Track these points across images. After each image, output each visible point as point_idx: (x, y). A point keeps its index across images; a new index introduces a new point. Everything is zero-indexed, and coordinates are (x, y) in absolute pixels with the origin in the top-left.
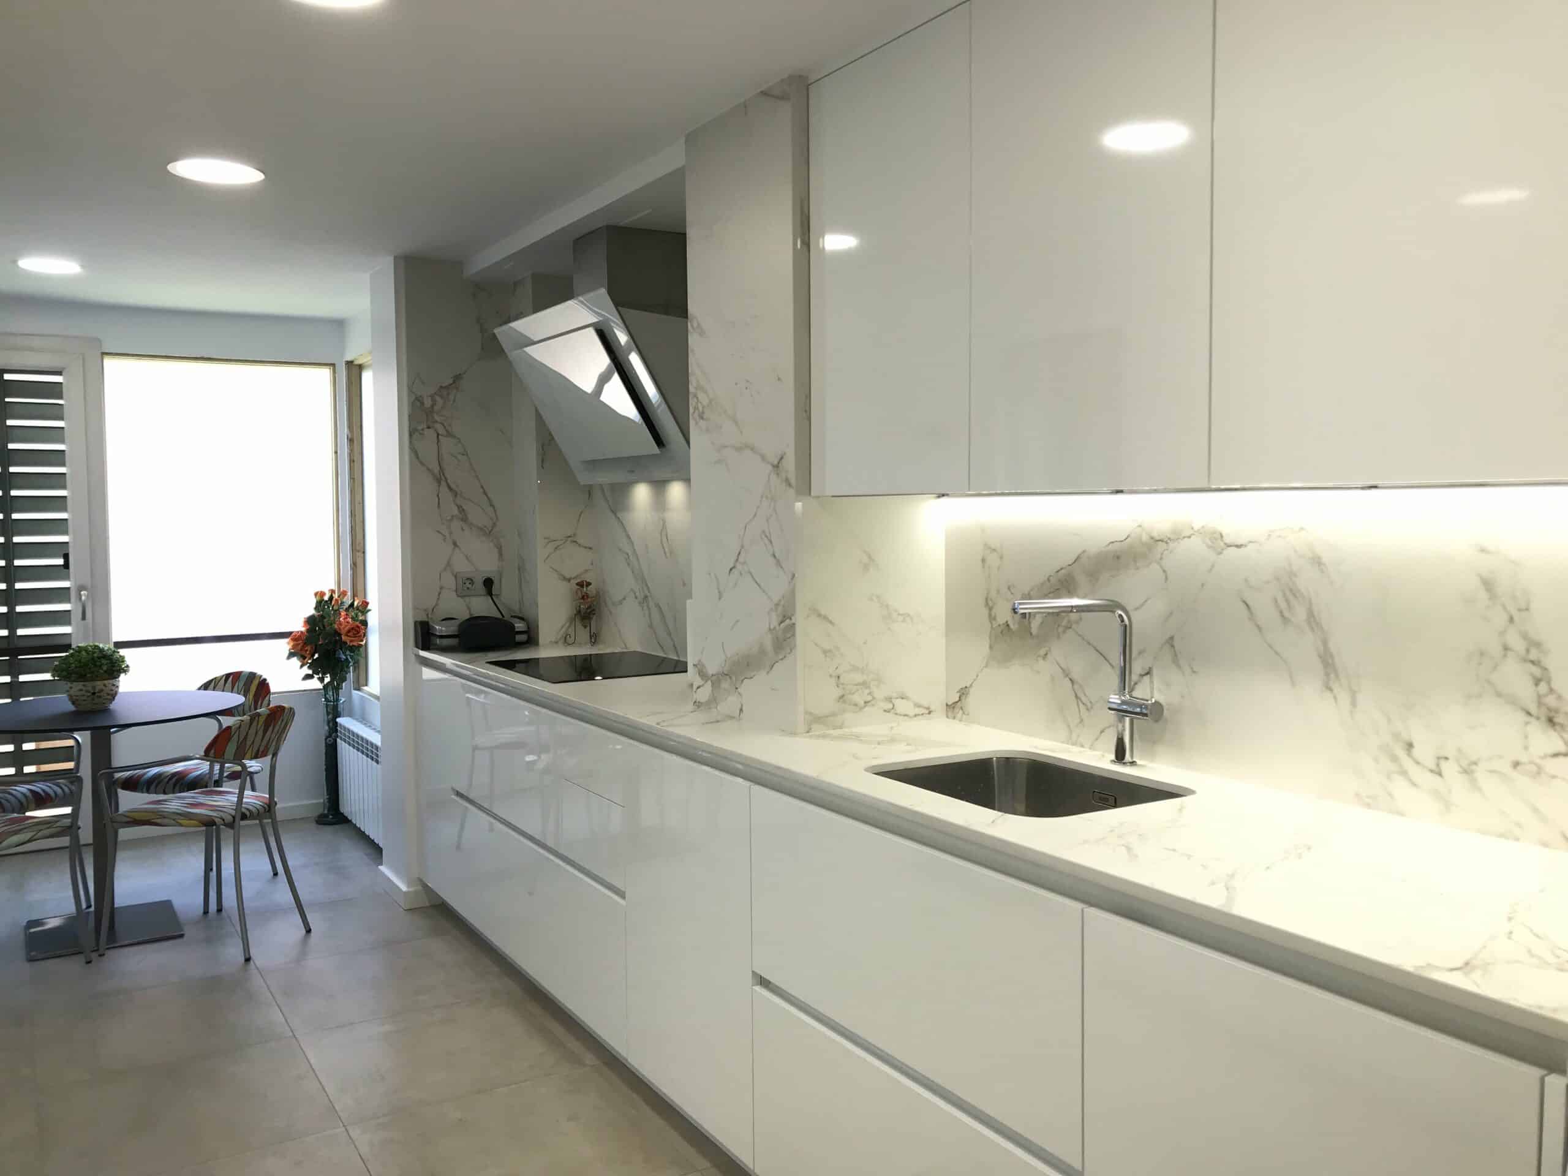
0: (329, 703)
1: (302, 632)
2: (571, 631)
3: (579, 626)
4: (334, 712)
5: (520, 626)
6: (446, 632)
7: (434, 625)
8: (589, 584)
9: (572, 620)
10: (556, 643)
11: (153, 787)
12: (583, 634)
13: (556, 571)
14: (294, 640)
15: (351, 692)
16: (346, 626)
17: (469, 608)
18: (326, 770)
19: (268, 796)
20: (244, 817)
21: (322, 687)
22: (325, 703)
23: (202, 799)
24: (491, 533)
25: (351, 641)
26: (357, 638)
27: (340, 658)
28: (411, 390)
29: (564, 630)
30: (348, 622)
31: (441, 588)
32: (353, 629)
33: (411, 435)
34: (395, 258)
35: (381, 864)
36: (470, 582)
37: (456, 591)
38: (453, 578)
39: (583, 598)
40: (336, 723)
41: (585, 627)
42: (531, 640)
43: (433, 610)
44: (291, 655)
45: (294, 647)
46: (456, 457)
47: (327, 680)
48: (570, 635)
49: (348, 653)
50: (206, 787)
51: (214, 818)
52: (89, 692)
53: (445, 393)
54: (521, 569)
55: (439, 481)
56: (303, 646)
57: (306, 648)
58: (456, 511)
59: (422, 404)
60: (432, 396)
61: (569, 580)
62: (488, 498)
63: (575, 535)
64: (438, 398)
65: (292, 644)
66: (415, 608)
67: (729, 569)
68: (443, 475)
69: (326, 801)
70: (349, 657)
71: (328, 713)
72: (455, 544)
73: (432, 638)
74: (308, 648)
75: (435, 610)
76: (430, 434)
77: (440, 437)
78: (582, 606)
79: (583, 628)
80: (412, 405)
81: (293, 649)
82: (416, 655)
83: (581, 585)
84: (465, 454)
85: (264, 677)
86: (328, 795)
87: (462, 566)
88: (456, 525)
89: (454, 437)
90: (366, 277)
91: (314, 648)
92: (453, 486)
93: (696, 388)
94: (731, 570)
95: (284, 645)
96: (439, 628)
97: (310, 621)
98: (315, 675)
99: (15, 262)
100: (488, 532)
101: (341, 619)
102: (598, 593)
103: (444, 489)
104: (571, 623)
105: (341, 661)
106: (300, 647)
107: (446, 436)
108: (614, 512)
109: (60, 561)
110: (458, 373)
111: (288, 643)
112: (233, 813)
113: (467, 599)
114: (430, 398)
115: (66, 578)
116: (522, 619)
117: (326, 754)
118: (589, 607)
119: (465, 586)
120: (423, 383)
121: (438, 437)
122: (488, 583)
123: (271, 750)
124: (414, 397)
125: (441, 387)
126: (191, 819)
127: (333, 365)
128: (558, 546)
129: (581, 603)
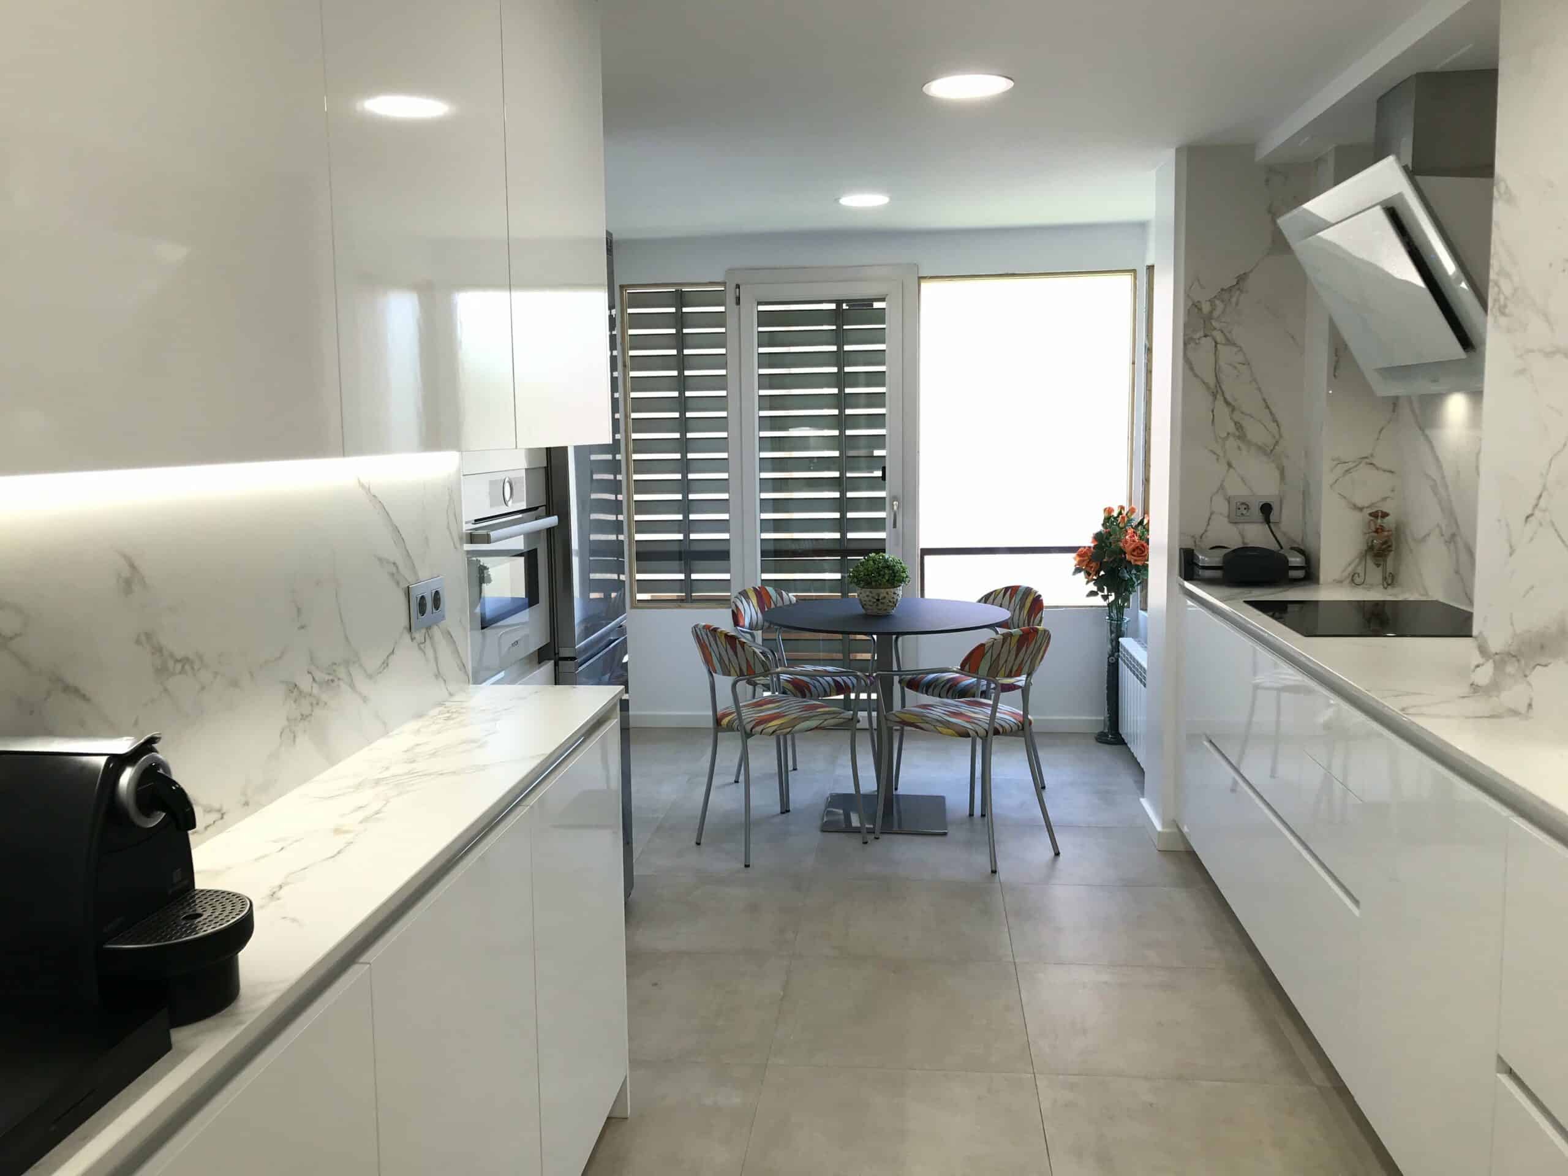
0: (1113, 622)
1: (1090, 547)
2: (1360, 570)
3: (1370, 563)
4: (1117, 631)
5: (1296, 560)
6: (1208, 563)
7: (1198, 554)
8: (1385, 515)
9: (1363, 556)
10: (1340, 582)
11: (930, 690)
12: (1375, 574)
13: (1345, 498)
14: (1080, 555)
15: (1138, 610)
16: (1131, 545)
17: (1243, 537)
18: (1108, 688)
19: (1022, 713)
20: (996, 732)
21: (1106, 605)
22: (1109, 621)
23: (966, 710)
24: (1273, 453)
25: (1136, 560)
26: (1141, 558)
27: (1124, 577)
28: (1188, 296)
29: (1353, 566)
30: (1134, 541)
31: (1212, 513)
32: (1137, 548)
33: (1185, 344)
34: (1178, 151)
35: (1143, 795)
36: (1245, 507)
37: (1229, 516)
38: (1226, 503)
39: (1376, 531)
40: (1119, 642)
41: (1378, 565)
42: (1309, 575)
43: (1201, 537)
44: (1078, 570)
45: (1080, 563)
46: (1235, 368)
47: (1112, 598)
48: (1359, 574)
49: (1134, 571)
50: (974, 697)
51: (969, 730)
52: (875, 598)
53: (1226, 296)
54: (1306, 494)
55: (1214, 395)
56: (1088, 562)
57: (1091, 565)
58: (1231, 427)
59: (1200, 309)
60: (1211, 301)
61: (1361, 509)
62: (1271, 413)
63: (1372, 455)
64: (1217, 302)
65: (1078, 559)
66: (1181, 533)
67: (1524, 517)
68: (1220, 386)
69: (1107, 719)
70: (1133, 576)
71: (1112, 632)
72: (1230, 465)
73: (1196, 568)
74: (1093, 565)
75: (1204, 537)
76: (1207, 343)
77: (1218, 346)
78: (1375, 541)
79: (1374, 566)
80: (1188, 313)
81: (1079, 565)
82: (1180, 585)
83: (1374, 515)
84: (1247, 363)
85: (1039, 593)
86: (1108, 713)
87: (1237, 490)
88: (1232, 443)
89: (1234, 344)
90: (1153, 174)
91: (1099, 564)
92: (1229, 399)
93: (1498, 274)
94: (1528, 517)
95: (1071, 560)
96: (1203, 559)
97: (1098, 537)
98: (1099, 592)
99: (837, 200)
100: (1269, 451)
101: (1127, 537)
102: (1397, 528)
103: (1220, 402)
104: (1361, 560)
105: (1125, 581)
106: (1085, 563)
107: (1224, 345)
108: (1422, 429)
109: (879, 474)
110: (1242, 273)
111: (1075, 559)
112: (986, 727)
113: (1240, 526)
114: (1208, 303)
115: (883, 489)
116: (1302, 552)
117: (1108, 672)
118: (1385, 543)
119: (1239, 511)
120: (1202, 287)
121: (1216, 346)
122: (1266, 509)
123: (1026, 669)
124: (1190, 303)
125: (1222, 290)
126: (949, 728)
127: (1134, 271)
128: (1350, 469)
129: (1372, 537)
